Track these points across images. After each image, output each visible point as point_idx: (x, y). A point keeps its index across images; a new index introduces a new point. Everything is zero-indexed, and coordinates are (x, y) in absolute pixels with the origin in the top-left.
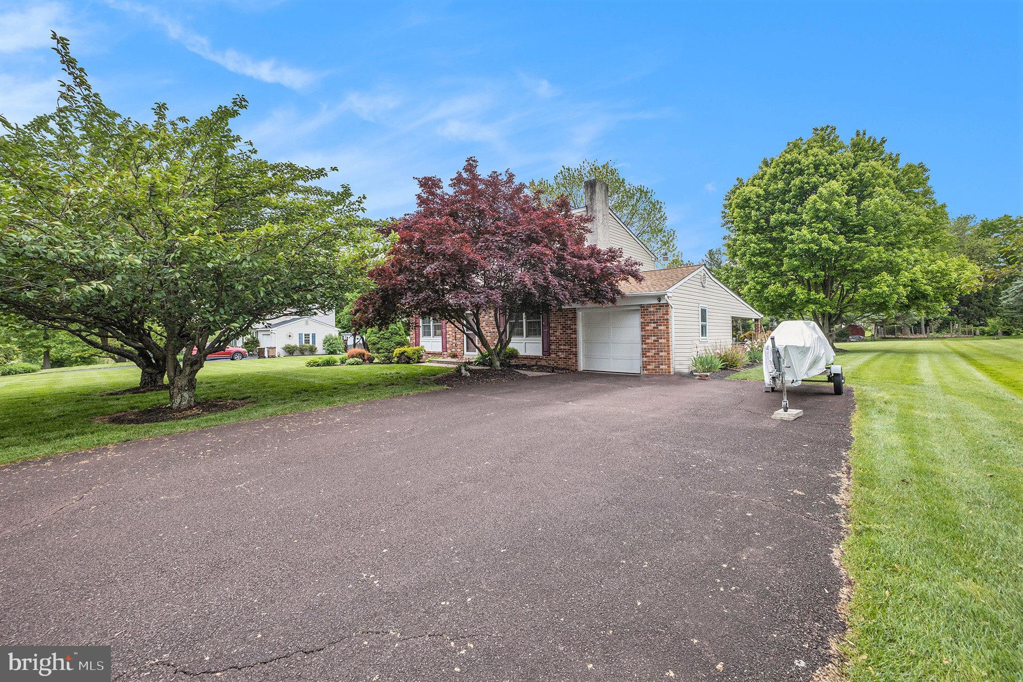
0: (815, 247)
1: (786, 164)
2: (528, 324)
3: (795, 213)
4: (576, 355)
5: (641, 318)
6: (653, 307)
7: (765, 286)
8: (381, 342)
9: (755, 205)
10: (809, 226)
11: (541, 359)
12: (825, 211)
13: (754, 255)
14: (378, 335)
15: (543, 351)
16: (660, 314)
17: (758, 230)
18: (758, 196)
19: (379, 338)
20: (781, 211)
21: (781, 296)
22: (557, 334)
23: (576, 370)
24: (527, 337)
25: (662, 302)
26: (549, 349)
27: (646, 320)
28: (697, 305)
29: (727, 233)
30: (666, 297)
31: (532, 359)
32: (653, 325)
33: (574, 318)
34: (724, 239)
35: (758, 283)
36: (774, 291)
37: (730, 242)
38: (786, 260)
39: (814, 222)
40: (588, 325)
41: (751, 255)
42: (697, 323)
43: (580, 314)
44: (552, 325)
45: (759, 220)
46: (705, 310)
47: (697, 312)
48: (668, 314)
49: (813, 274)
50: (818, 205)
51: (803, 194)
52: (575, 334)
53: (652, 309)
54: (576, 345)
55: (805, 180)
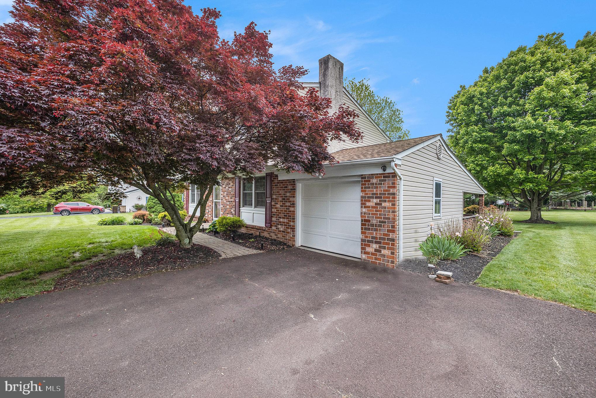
0: (538, 132)
1: (509, 65)
2: (257, 194)
3: (518, 105)
4: (293, 229)
5: (362, 191)
6: (376, 178)
7: (484, 168)
8: (156, 207)
9: (478, 101)
10: (533, 114)
11: (264, 230)
12: (551, 99)
13: (475, 142)
14: (154, 201)
15: (266, 223)
16: (385, 186)
17: (480, 121)
18: (481, 94)
19: (155, 203)
20: (502, 105)
21: (499, 175)
22: (278, 206)
23: (293, 245)
24: (255, 207)
25: (387, 171)
26: (271, 221)
27: (367, 194)
28: (431, 178)
29: (451, 128)
30: (393, 164)
31: (257, 229)
32: (375, 201)
33: (294, 189)
34: (448, 132)
35: (477, 165)
36: (493, 171)
37: (453, 134)
38: (506, 145)
39: (538, 110)
40: (307, 198)
41: (472, 142)
42: (431, 199)
43: (299, 187)
44: (274, 197)
45: (481, 113)
46: (440, 184)
47: (431, 186)
48: (394, 187)
49: (533, 157)
50: (545, 94)
51: (527, 87)
52: (293, 207)
53: (374, 181)
54: (294, 219)
55: (531, 75)
